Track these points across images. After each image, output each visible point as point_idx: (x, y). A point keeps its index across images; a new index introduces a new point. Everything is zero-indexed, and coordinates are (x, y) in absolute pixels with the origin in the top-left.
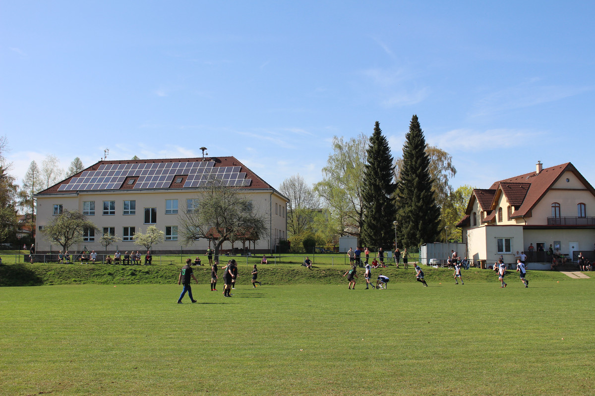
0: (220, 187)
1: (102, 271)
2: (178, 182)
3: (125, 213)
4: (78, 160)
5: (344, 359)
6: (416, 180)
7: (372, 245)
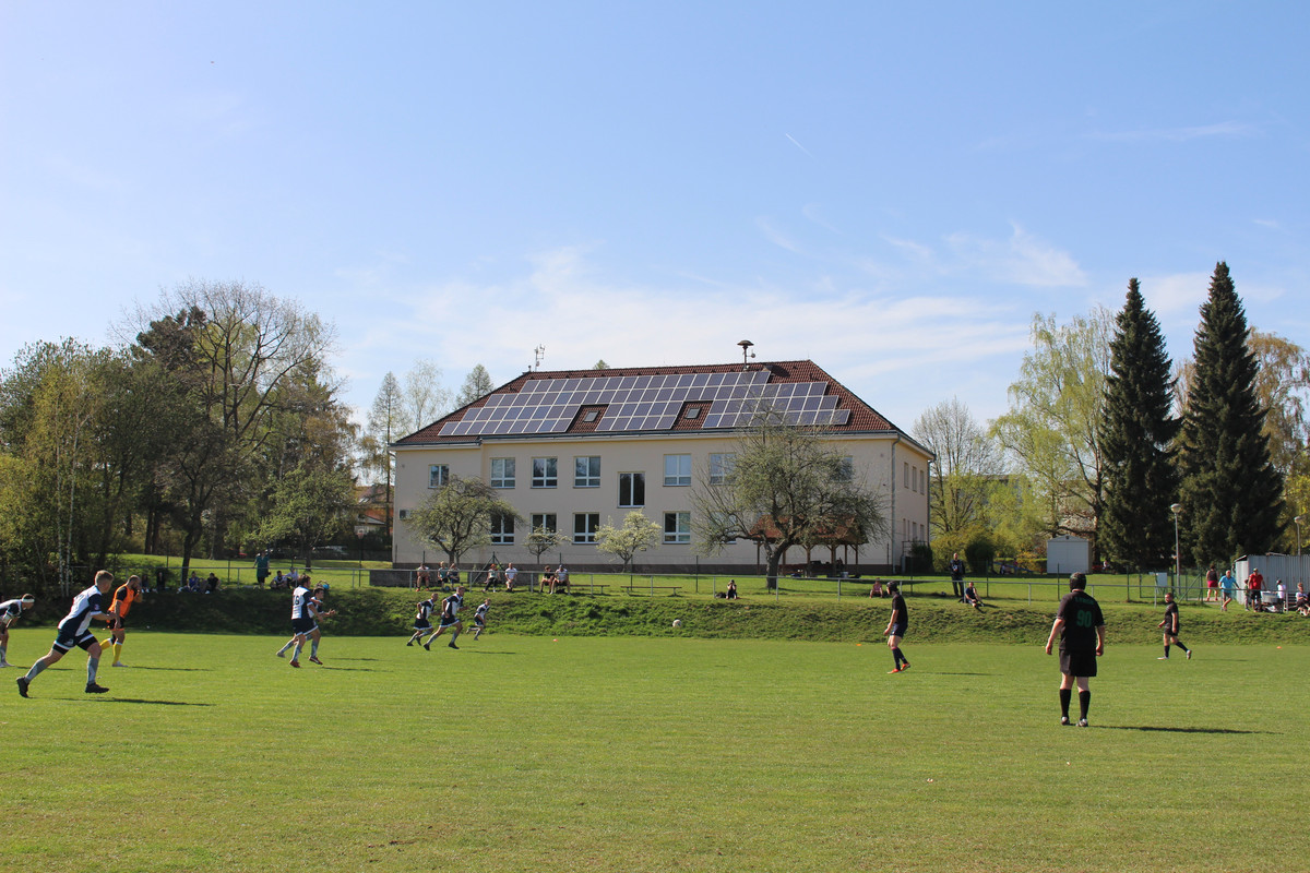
0: (779, 429)
1: (529, 606)
2: (690, 418)
3: (579, 483)
4: (480, 370)
5: (1019, 801)
6: (1225, 409)
7: (1122, 558)
